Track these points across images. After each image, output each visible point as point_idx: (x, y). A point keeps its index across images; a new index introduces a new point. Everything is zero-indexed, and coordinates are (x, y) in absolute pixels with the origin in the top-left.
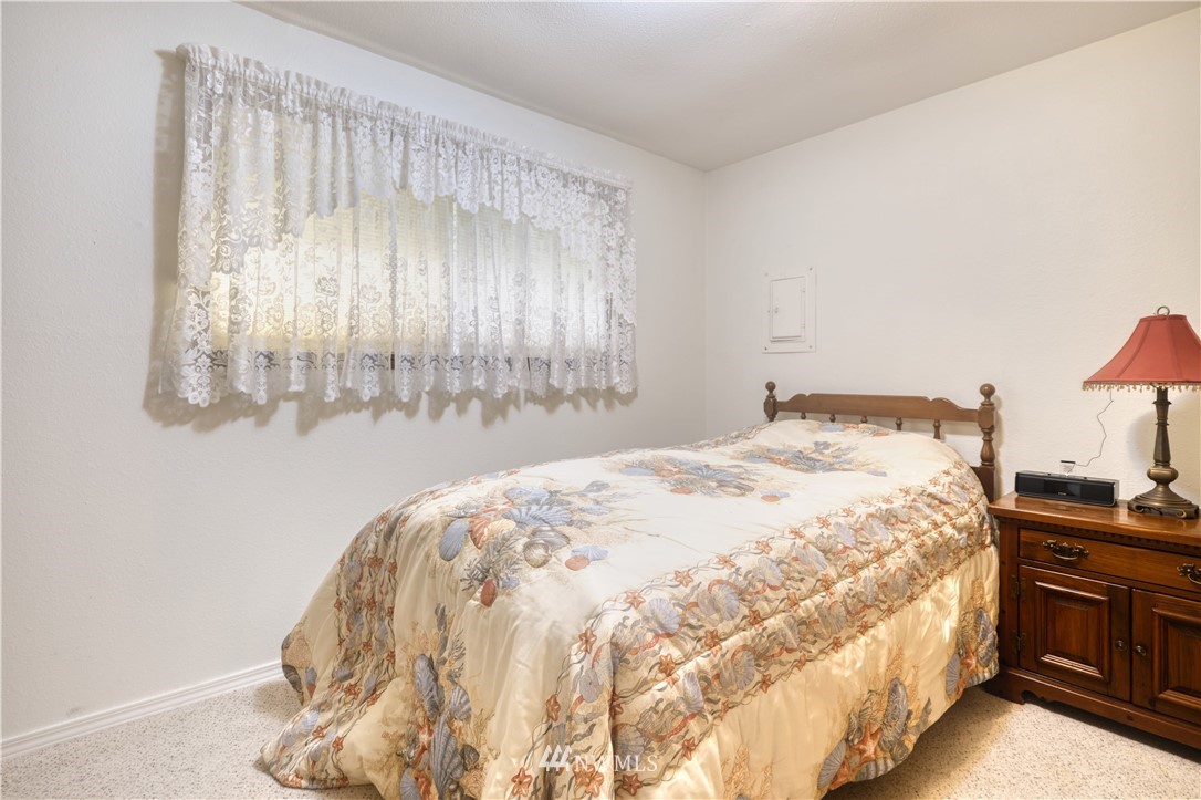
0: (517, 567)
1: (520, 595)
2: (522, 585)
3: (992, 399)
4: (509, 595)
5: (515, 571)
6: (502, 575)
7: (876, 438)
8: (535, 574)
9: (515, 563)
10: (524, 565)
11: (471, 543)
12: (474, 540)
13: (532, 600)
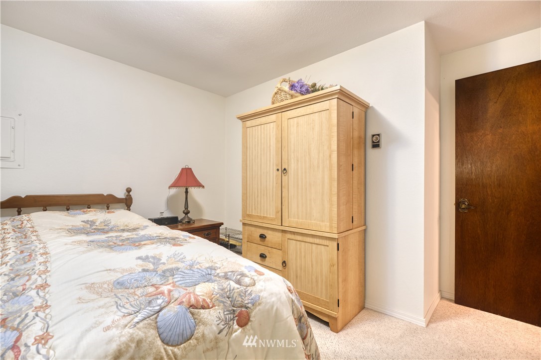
0: (249, 292)
1: (266, 298)
2: (261, 294)
3: (131, 193)
4: (259, 304)
5: (250, 294)
6: (246, 302)
7: (109, 214)
8: (258, 286)
9: (246, 292)
10: (250, 289)
11: (202, 311)
12: (203, 308)
13: (272, 294)
